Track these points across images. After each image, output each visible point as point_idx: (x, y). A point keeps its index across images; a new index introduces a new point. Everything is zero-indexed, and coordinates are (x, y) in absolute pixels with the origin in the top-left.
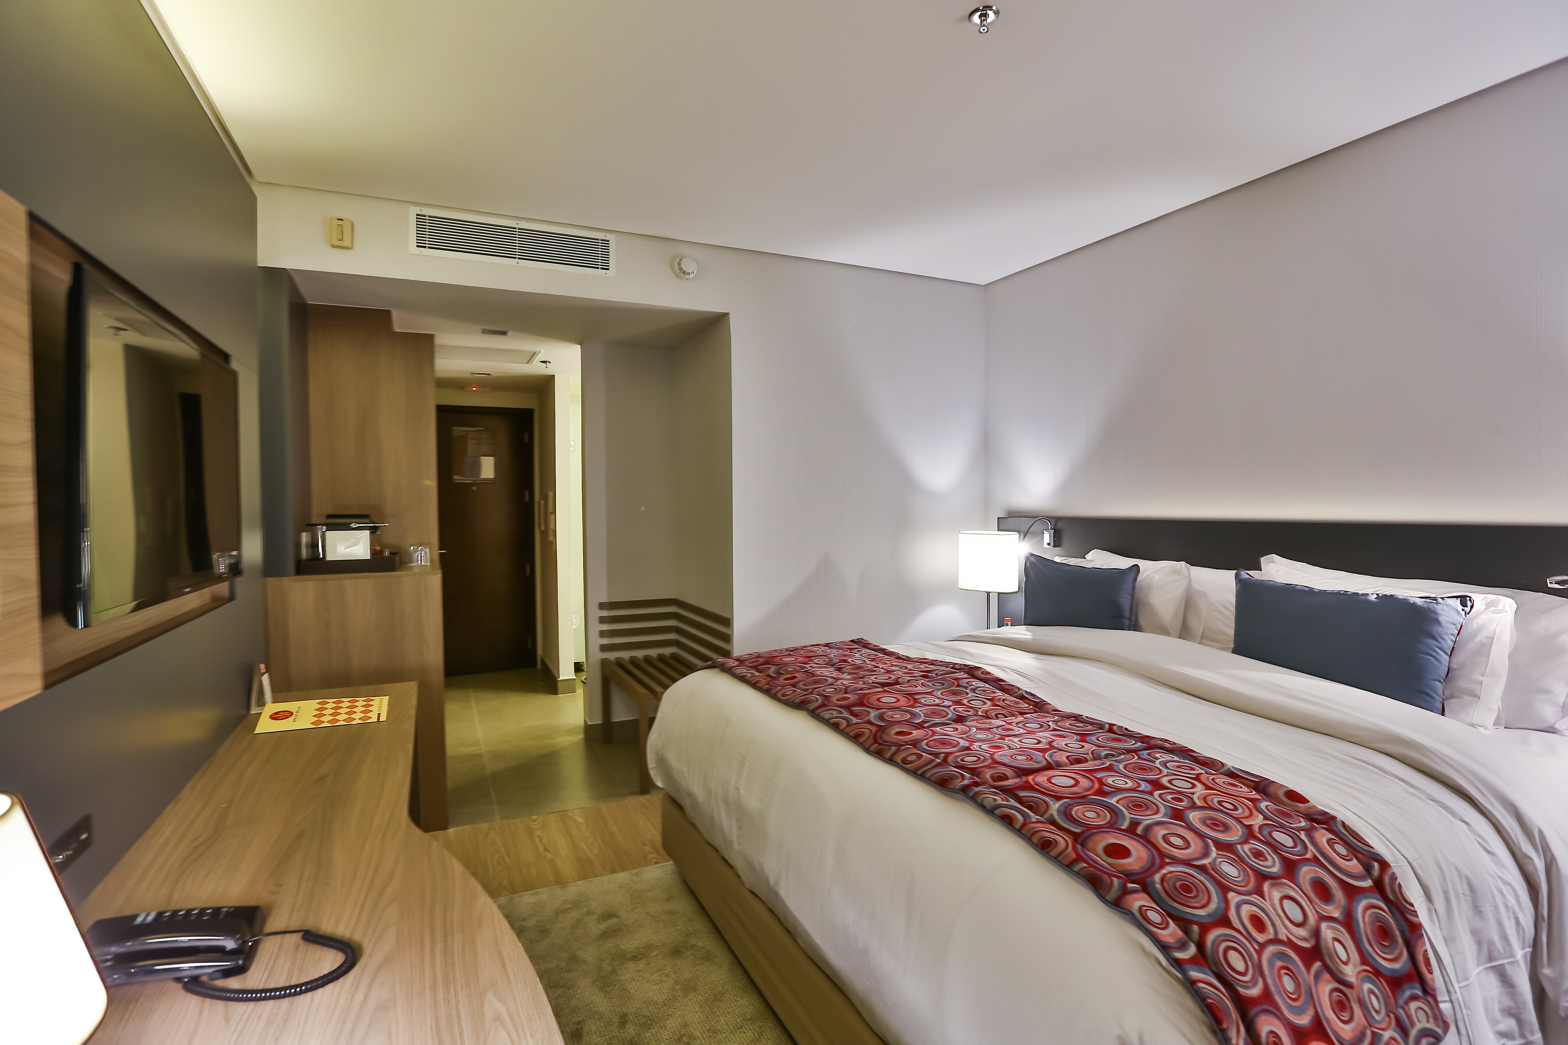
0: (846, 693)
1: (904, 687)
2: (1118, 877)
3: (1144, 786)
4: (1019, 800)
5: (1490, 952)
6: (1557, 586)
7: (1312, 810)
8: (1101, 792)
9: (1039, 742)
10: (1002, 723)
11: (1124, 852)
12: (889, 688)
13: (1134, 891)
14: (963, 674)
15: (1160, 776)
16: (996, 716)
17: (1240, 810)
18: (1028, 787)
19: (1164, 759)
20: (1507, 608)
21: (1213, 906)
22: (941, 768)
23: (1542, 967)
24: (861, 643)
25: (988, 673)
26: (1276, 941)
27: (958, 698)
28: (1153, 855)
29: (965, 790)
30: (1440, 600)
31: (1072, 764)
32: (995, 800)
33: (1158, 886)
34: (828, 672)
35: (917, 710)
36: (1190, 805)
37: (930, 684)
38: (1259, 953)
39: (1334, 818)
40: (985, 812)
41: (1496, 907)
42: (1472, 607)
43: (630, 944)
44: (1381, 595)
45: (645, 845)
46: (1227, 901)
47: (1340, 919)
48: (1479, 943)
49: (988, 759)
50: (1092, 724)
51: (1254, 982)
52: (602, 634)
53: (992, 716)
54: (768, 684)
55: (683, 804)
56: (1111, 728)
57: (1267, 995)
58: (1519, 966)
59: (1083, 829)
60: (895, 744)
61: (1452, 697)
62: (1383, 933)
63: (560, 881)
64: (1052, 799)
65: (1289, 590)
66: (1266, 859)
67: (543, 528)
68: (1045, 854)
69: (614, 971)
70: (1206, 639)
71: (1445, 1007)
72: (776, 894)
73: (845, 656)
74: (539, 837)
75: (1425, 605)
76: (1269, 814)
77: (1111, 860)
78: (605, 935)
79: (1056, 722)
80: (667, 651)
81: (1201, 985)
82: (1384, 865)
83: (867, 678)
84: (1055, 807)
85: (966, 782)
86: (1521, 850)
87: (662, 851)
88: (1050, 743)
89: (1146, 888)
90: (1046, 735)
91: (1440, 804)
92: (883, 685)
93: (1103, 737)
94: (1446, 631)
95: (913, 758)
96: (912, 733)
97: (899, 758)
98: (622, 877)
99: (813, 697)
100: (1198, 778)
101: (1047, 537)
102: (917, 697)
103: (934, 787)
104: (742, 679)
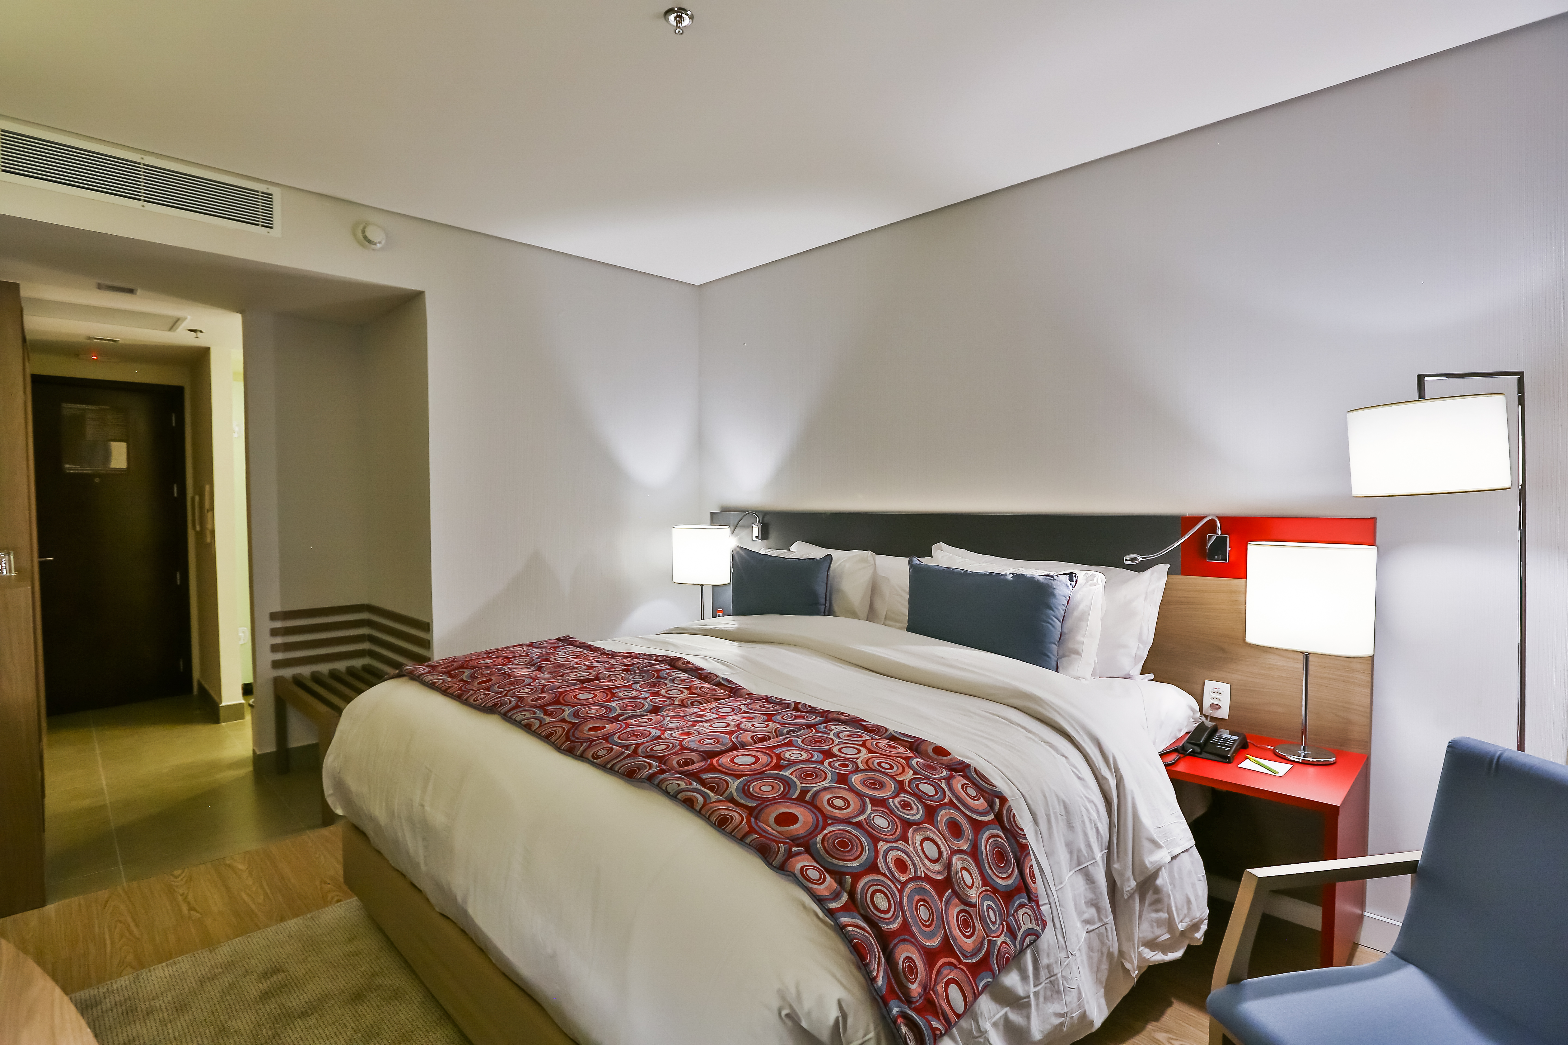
0: (543, 692)
1: (604, 682)
2: (784, 843)
3: (817, 756)
4: (702, 783)
5: (1078, 857)
6: (1130, 563)
7: (954, 761)
8: (778, 767)
9: (728, 725)
10: (695, 710)
11: (791, 819)
12: (587, 685)
13: (798, 854)
14: (664, 665)
15: (832, 745)
16: (692, 704)
17: (895, 768)
18: (712, 769)
19: (838, 730)
20: (1099, 581)
21: (864, 857)
22: (629, 760)
23: (1114, 863)
24: (568, 641)
25: (689, 663)
26: (916, 878)
27: (657, 689)
28: (818, 819)
29: (651, 778)
30: (1055, 577)
31: (755, 743)
32: (679, 785)
33: (819, 846)
34: (528, 672)
35: (613, 704)
36: (854, 768)
37: (630, 677)
38: (901, 891)
39: (968, 766)
40: (669, 798)
41: (1083, 821)
42: (1076, 581)
43: (296, 1000)
44: (1015, 575)
45: (325, 883)
46: (877, 851)
47: (968, 851)
48: (1071, 853)
49: (676, 746)
50: (780, 704)
51: (895, 918)
52: (275, 648)
53: (688, 704)
54: (460, 689)
55: (366, 831)
56: (796, 706)
57: (905, 927)
58: (1098, 865)
59: (759, 802)
60: (587, 740)
61: (1064, 656)
62: (1000, 856)
63: (209, 942)
64: (733, 778)
65: (950, 573)
66: (912, 809)
67: (198, 528)
68: (722, 831)
69: (276, 1035)
70: (888, 620)
71: (1045, 909)
72: (465, 912)
73: (548, 654)
74: (182, 895)
75: (1045, 582)
76: (918, 768)
77: (780, 829)
78: (265, 996)
79: (747, 705)
80: (358, 663)
81: (850, 928)
82: (1003, 800)
83: (567, 676)
84: (734, 784)
85: (652, 771)
86: (1101, 774)
87: (345, 888)
88: (738, 725)
89: (809, 850)
90: (736, 718)
91: (1048, 744)
92: (582, 681)
93: (787, 715)
94: (1059, 602)
95: (604, 752)
96: (606, 727)
97: (589, 755)
98: (293, 925)
99: (506, 699)
100: (864, 744)
101: (756, 531)
102: (614, 691)
103: (622, 779)
104: (432, 686)
